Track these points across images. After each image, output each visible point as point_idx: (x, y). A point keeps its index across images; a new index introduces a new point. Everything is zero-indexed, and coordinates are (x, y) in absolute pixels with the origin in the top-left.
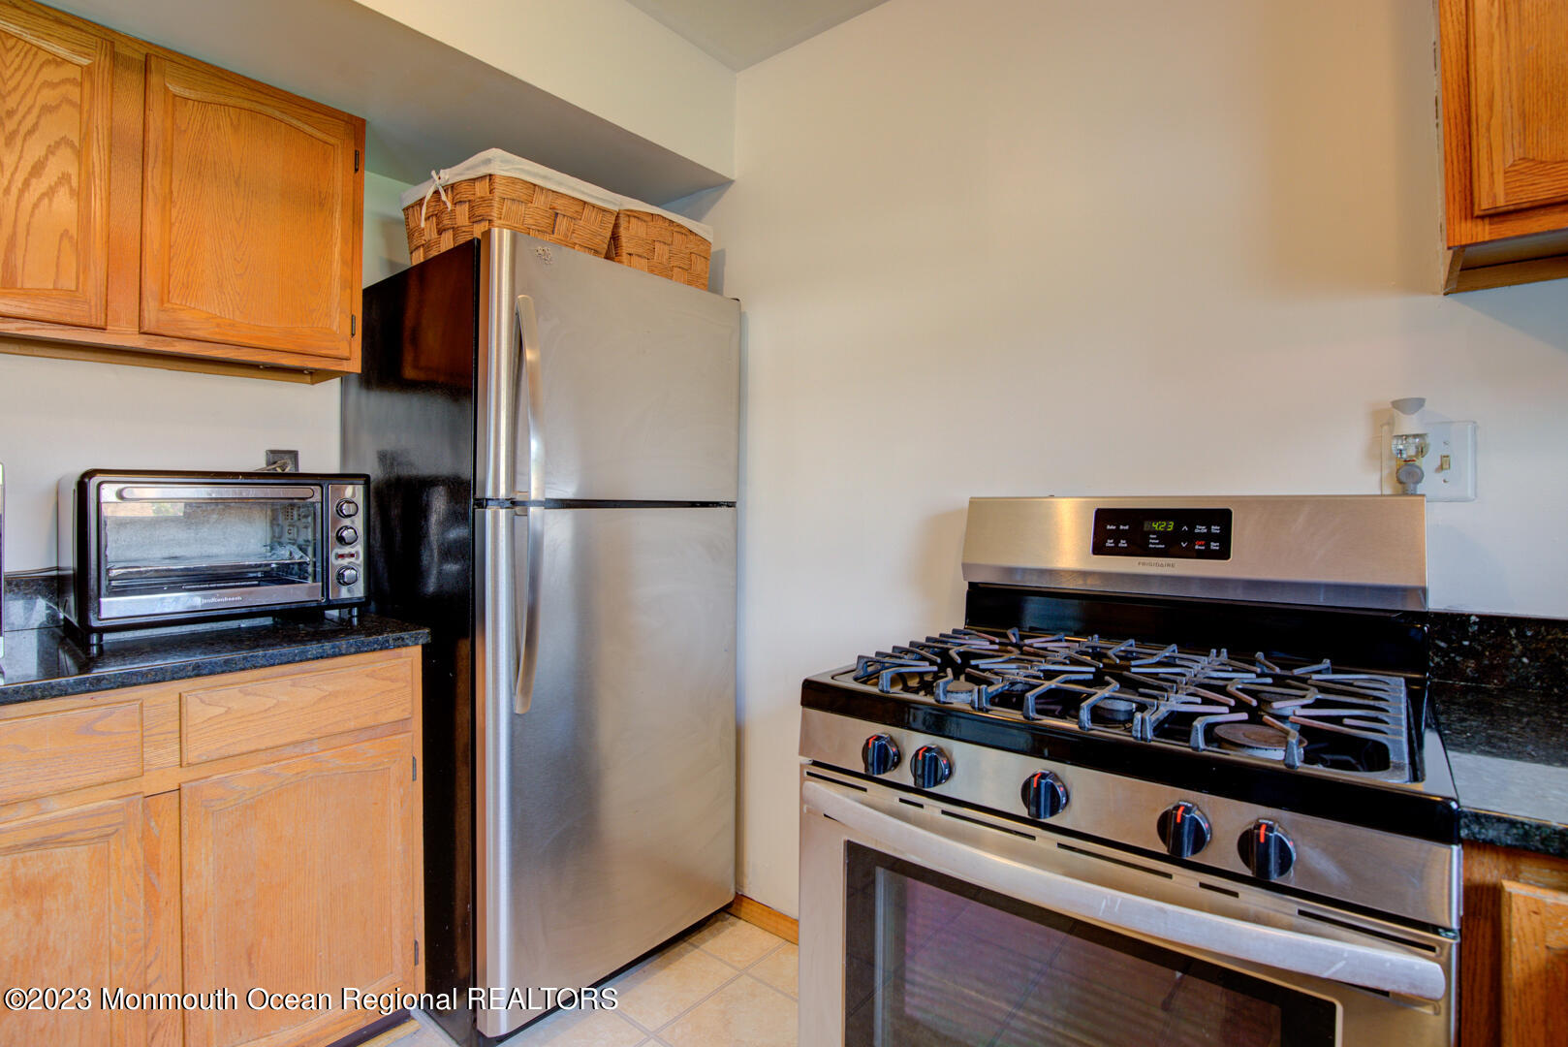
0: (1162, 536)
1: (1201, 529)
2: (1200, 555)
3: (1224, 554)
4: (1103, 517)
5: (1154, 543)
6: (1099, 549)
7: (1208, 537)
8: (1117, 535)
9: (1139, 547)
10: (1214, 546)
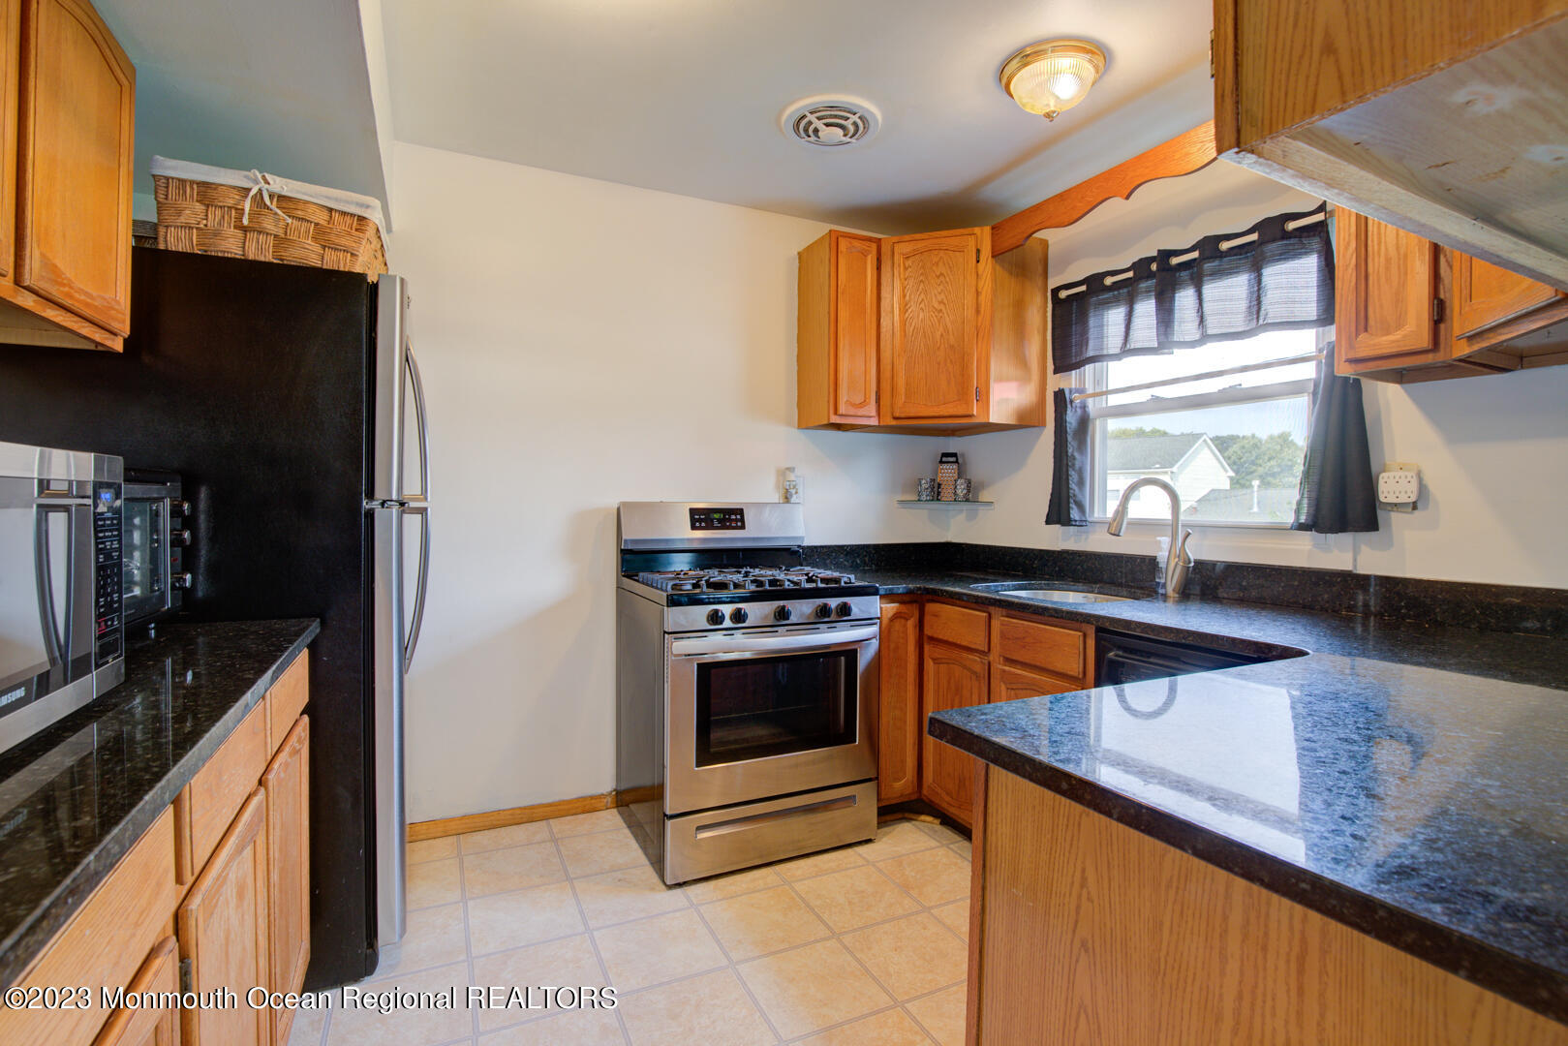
0: (719, 520)
1: (733, 517)
2: (734, 528)
3: (743, 527)
4: (693, 512)
5: (716, 524)
6: (693, 527)
7: (736, 520)
8: (700, 521)
9: (710, 526)
10: (739, 524)
